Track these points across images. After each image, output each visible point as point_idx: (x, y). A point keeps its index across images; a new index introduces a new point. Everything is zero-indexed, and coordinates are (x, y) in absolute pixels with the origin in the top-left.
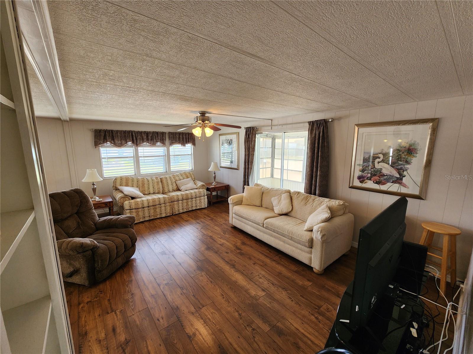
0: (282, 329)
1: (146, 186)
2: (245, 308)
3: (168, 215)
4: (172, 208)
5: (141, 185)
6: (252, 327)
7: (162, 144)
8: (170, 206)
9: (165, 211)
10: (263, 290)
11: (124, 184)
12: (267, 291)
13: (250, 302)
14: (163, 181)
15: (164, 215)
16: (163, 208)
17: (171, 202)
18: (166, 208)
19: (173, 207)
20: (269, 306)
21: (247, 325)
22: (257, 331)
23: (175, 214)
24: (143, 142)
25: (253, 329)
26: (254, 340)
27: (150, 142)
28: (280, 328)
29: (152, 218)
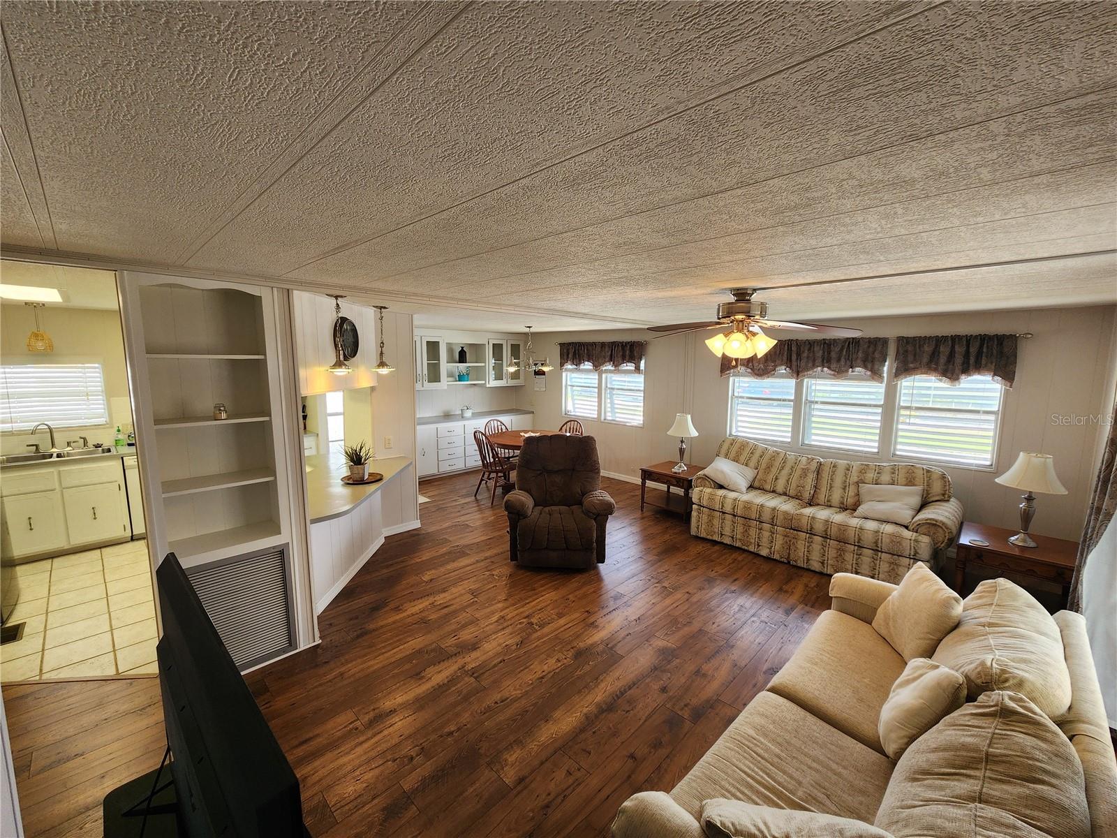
0: (400, 818)
1: (774, 470)
2: (467, 741)
3: (776, 557)
4: (789, 545)
5: (764, 466)
6: (417, 756)
7: (869, 373)
8: (785, 536)
9: (769, 544)
10: (521, 780)
11: (733, 454)
12: (519, 788)
13: (482, 751)
14: (822, 470)
15: (764, 552)
16: (766, 534)
17: (791, 529)
18: (773, 538)
19: (794, 543)
20: (467, 793)
21: (423, 748)
22: (406, 765)
23: (795, 563)
24: (814, 366)
25: (412, 758)
26: (388, 761)
27: (834, 366)
28: (402, 813)
29: (738, 544)
